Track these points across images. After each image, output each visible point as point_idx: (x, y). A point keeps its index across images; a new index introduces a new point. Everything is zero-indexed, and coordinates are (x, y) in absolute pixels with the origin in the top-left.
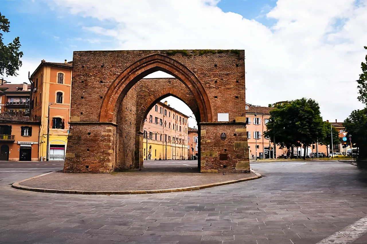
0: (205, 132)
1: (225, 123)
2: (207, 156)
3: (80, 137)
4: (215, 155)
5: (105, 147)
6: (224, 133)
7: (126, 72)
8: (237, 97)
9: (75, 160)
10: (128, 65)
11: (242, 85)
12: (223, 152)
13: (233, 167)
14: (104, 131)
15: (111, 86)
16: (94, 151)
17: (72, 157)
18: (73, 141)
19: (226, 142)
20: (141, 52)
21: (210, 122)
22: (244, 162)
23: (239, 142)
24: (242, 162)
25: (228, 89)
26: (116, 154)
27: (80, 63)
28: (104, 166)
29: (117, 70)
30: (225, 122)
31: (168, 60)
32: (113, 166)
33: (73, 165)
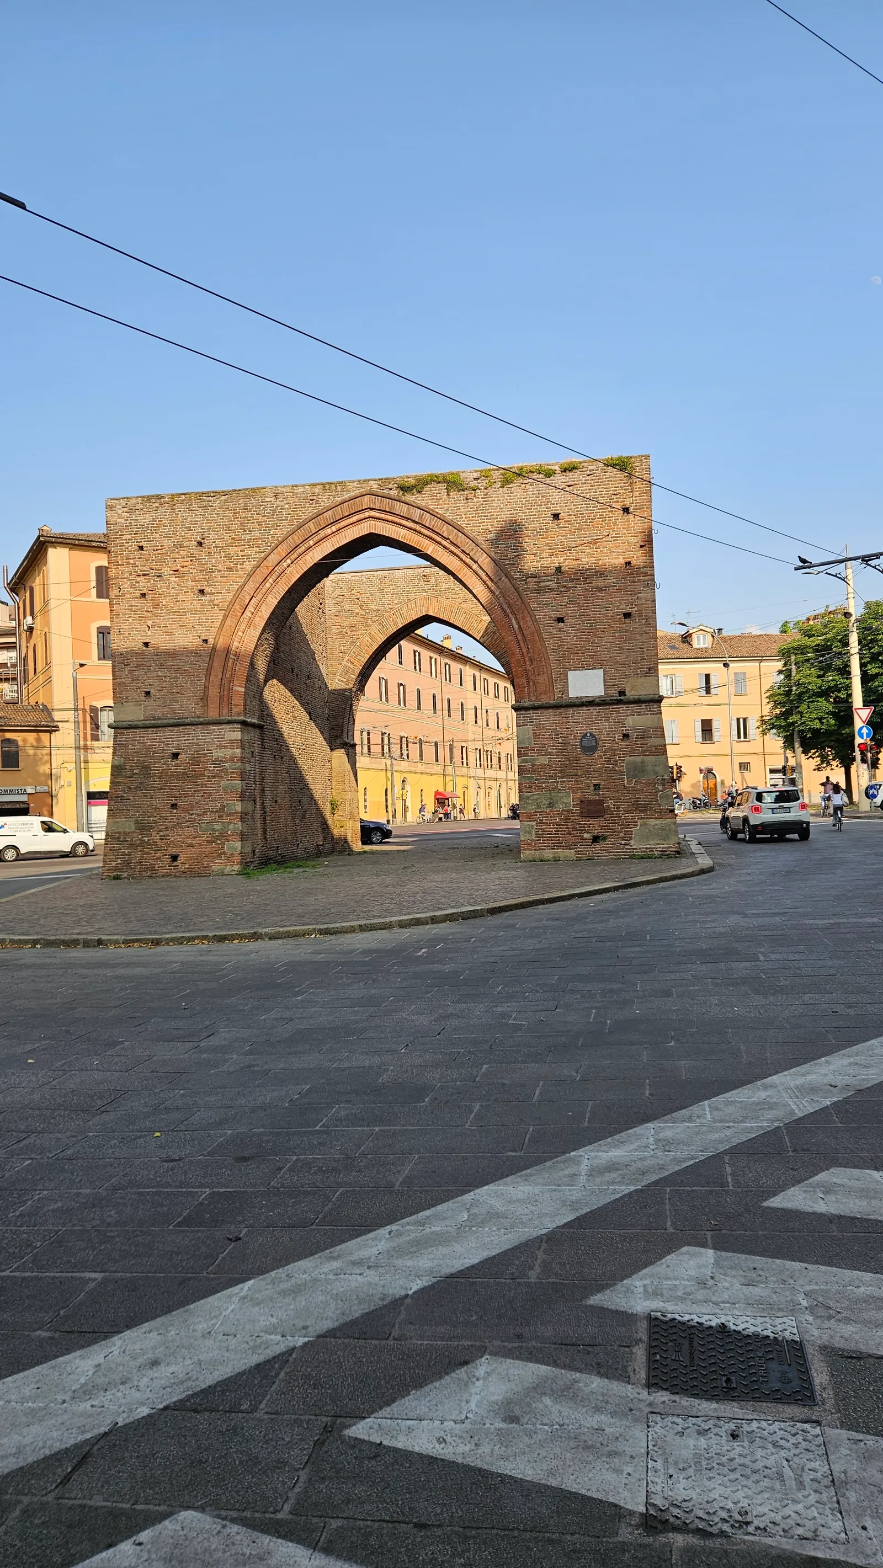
0: (531, 732)
1: (593, 701)
2: (539, 807)
3: (148, 768)
4: (566, 803)
5: (226, 793)
6: (591, 734)
7: (274, 558)
8: (627, 615)
9: (136, 838)
10: (281, 532)
11: (646, 574)
12: (591, 795)
13: (623, 838)
14: (220, 747)
15: (232, 603)
16: (192, 807)
17: (127, 830)
18: (125, 781)
19: (598, 760)
20: (317, 490)
21: (544, 700)
22: (658, 822)
23: (638, 759)
24: (653, 822)
25: (600, 590)
26: (265, 812)
27: (129, 537)
28: (224, 853)
29: (247, 552)
30: (591, 699)
31: (400, 508)
32: (254, 852)
33: (129, 854)
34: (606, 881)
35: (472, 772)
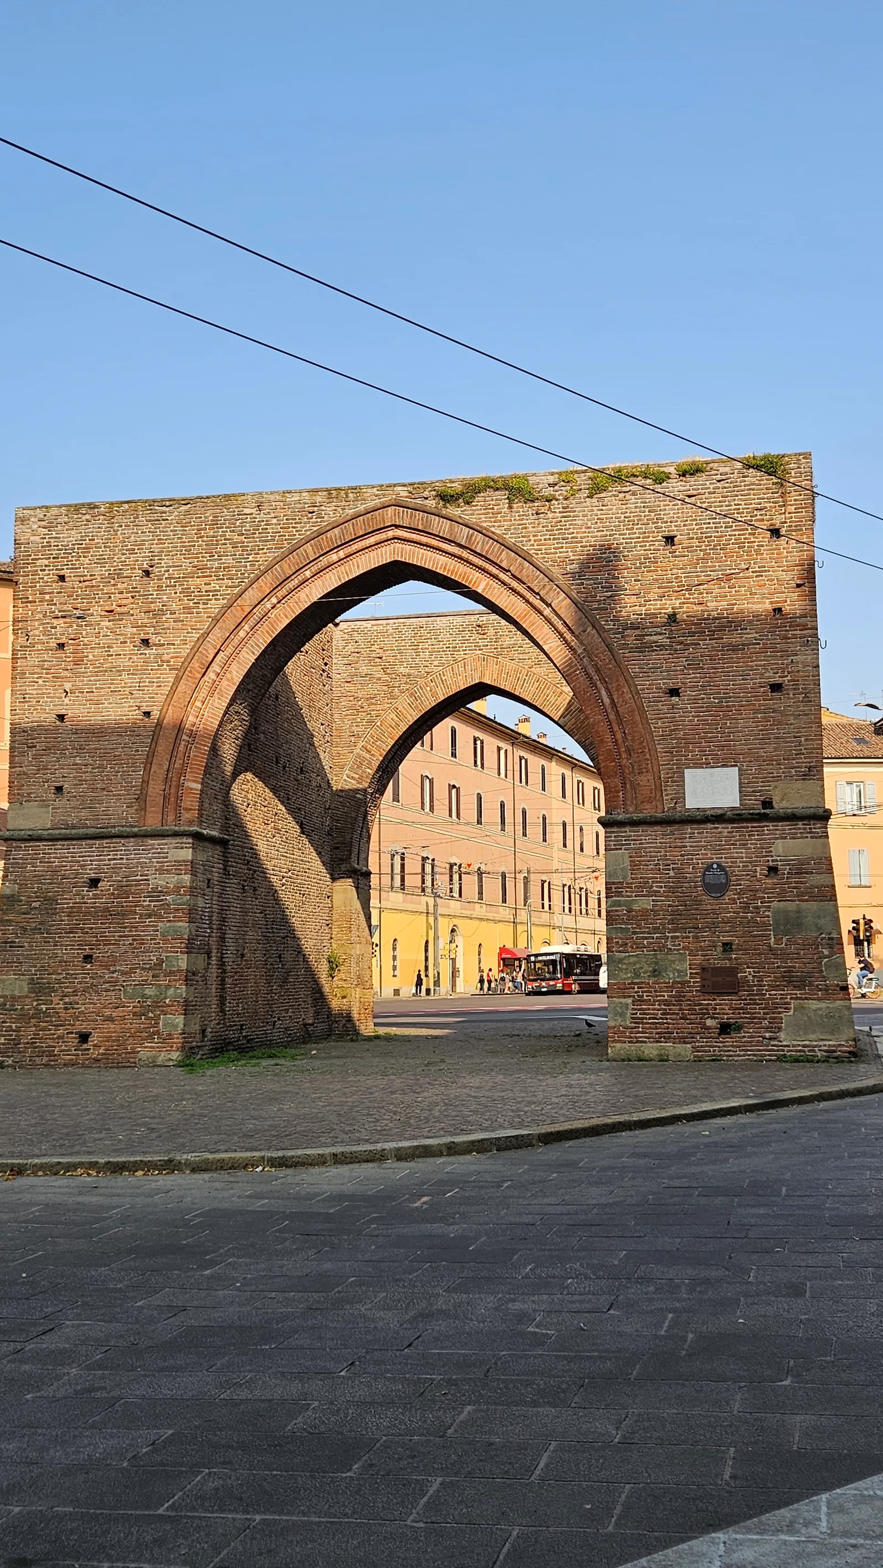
0: (627, 861)
1: (722, 815)
2: (637, 975)
3: (54, 900)
4: (679, 971)
5: (166, 941)
6: (719, 865)
7: (252, 595)
8: (776, 688)
9: (30, 1005)
10: (264, 558)
11: (805, 627)
12: (717, 959)
13: (768, 1029)
14: (161, 871)
15: (189, 659)
16: (115, 961)
17: (17, 993)
18: (19, 919)
19: (729, 906)
20: (318, 499)
21: (648, 811)
22: (822, 1005)
23: (791, 906)
24: (814, 1005)
25: (734, 648)
26: (224, 972)
27: (46, 562)
28: (158, 1033)
29: (215, 585)
30: (720, 812)
31: (443, 527)
32: (204, 1031)
33: (18, 1030)
34: (734, 1095)
35: (557, 920)
